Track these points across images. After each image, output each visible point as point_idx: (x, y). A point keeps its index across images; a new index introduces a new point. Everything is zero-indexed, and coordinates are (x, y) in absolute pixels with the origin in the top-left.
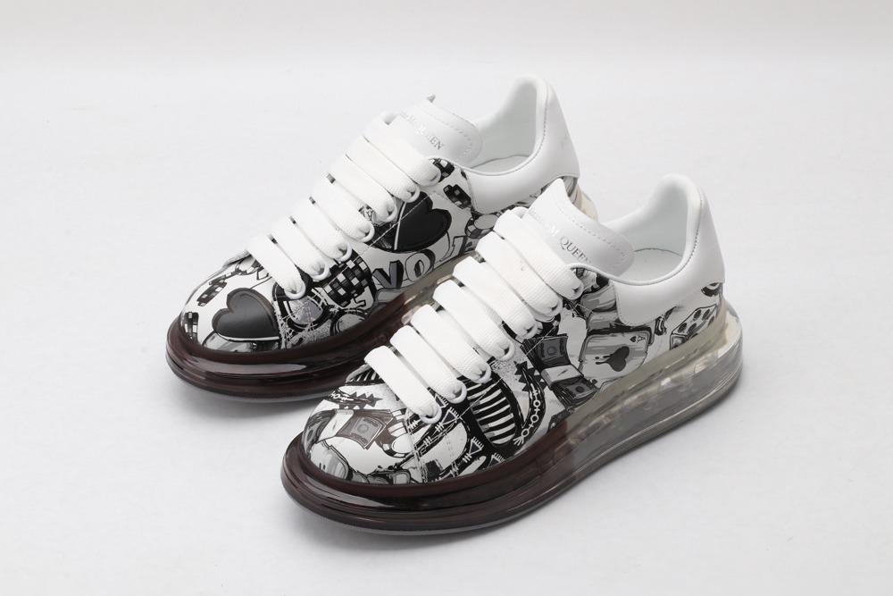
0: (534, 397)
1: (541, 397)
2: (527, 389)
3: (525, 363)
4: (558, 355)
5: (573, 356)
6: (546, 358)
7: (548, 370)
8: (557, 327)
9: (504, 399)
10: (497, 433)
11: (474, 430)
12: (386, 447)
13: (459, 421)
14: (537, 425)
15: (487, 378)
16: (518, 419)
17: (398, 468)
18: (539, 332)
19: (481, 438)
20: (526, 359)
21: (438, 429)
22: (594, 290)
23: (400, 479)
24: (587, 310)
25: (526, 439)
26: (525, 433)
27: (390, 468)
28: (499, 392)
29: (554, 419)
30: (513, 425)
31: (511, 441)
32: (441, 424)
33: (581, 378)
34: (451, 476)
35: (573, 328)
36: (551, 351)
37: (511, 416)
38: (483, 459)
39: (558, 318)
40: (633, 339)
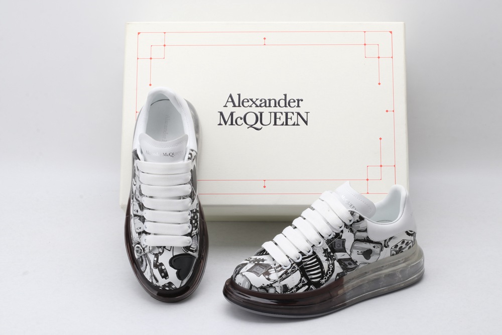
0: (330, 264)
1: (333, 264)
2: (327, 260)
3: (327, 249)
4: (341, 247)
5: (347, 249)
6: (336, 248)
7: (336, 253)
8: (342, 235)
9: (317, 263)
10: (313, 276)
11: (304, 274)
12: (267, 277)
13: (298, 269)
14: (331, 276)
15: (311, 253)
16: (323, 272)
17: (271, 286)
18: (334, 237)
19: (307, 278)
20: (328, 247)
21: (289, 271)
22: (358, 221)
23: (271, 291)
24: (355, 230)
25: (326, 281)
26: (325, 278)
27: (268, 285)
28: (315, 260)
29: (338, 275)
30: (320, 274)
31: (319, 281)
32: (290, 270)
33: (351, 259)
34: (293, 292)
35: (349, 237)
36: (339, 245)
37: (320, 270)
38: (307, 287)
39: (342, 231)
40: (374, 247)
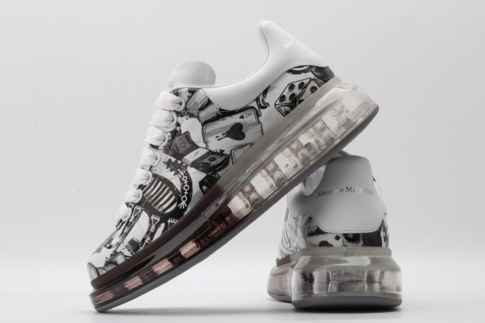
0: (182, 176)
1: (187, 174)
2: (177, 173)
3: (170, 159)
5: (199, 142)
6: (181, 151)
7: (186, 157)
8: (180, 130)
9: (164, 185)
10: (165, 206)
11: (151, 211)
12: (109, 245)
13: (142, 210)
14: (190, 191)
15: (151, 179)
16: (176, 193)
17: (115, 254)
18: (170, 138)
19: (157, 213)
20: (170, 157)
21: (131, 221)
22: (190, 97)
23: (120, 260)
24: (195, 112)
25: (187, 203)
26: (184, 199)
27: (111, 255)
28: (160, 183)
29: (201, 184)
30: (174, 198)
31: (177, 208)
32: (132, 217)
33: (210, 152)
34: (147, 244)
35: (191, 126)
36: (183, 145)
37: (171, 192)
38: (163, 225)
39: (178, 125)
40: (242, 117)
